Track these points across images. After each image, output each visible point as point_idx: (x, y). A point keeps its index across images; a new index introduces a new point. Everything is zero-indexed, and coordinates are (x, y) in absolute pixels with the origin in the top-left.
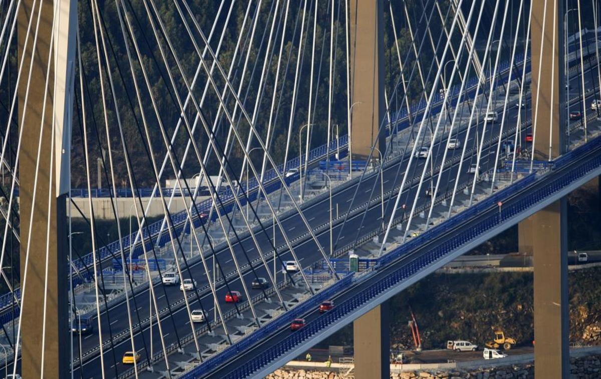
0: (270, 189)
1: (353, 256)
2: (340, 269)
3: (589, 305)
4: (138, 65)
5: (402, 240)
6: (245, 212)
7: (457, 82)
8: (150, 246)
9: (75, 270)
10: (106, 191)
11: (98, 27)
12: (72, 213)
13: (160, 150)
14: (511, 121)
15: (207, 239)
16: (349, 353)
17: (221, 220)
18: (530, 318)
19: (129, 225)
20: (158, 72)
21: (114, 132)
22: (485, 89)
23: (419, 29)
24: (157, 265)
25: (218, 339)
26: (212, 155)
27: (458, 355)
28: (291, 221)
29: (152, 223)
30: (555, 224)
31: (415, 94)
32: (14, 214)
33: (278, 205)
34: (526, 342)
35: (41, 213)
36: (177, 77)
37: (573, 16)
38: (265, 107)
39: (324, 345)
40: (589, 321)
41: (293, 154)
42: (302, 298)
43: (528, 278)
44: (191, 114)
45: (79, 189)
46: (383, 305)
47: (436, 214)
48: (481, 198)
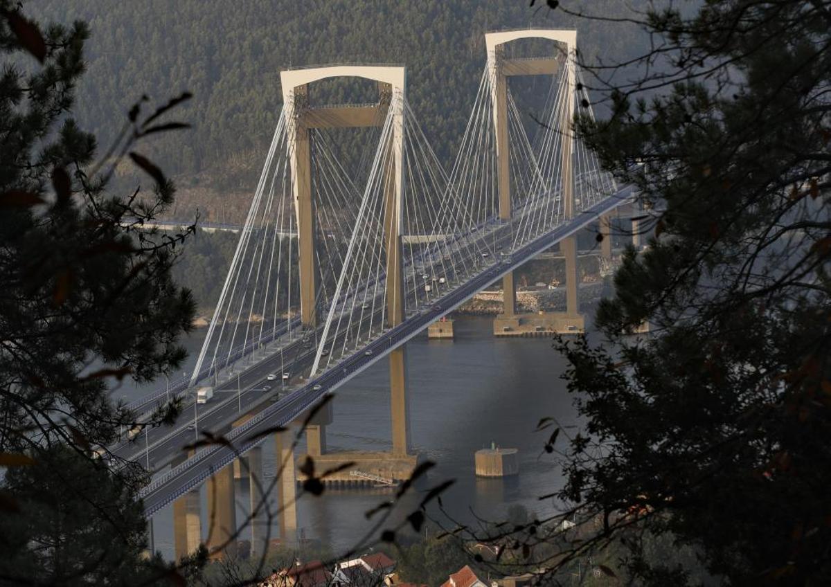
0: (473, 231)
1: (502, 254)
2: (498, 259)
3: (585, 270)
4: (426, 189)
5: (519, 248)
6: (464, 240)
7: (537, 193)
8: (431, 252)
9: (405, 261)
10: (416, 233)
11: (411, 178)
12: (404, 241)
13: (434, 219)
14: (556, 206)
15: (451, 250)
16: (502, 288)
17: (456, 243)
18: (564, 274)
19: (424, 245)
20: (433, 191)
21: (418, 213)
22: (547, 195)
23: (524, 174)
24: (434, 259)
25: (456, 284)
26: (452, 220)
27: (540, 288)
28: (480, 242)
29: (432, 244)
30: (573, 241)
31: (523, 197)
32: (384, 243)
33: (476, 237)
34: (563, 283)
35: (393, 243)
36: (439, 193)
37: (577, 168)
38: (470, 202)
39: (493, 285)
40: (585, 275)
41: (480, 219)
42: (485, 269)
43: (563, 261)
44: (444, 205)
45: (406, 233)
46: (514, 271)
47: (531, 239)
48: (546, 233)
